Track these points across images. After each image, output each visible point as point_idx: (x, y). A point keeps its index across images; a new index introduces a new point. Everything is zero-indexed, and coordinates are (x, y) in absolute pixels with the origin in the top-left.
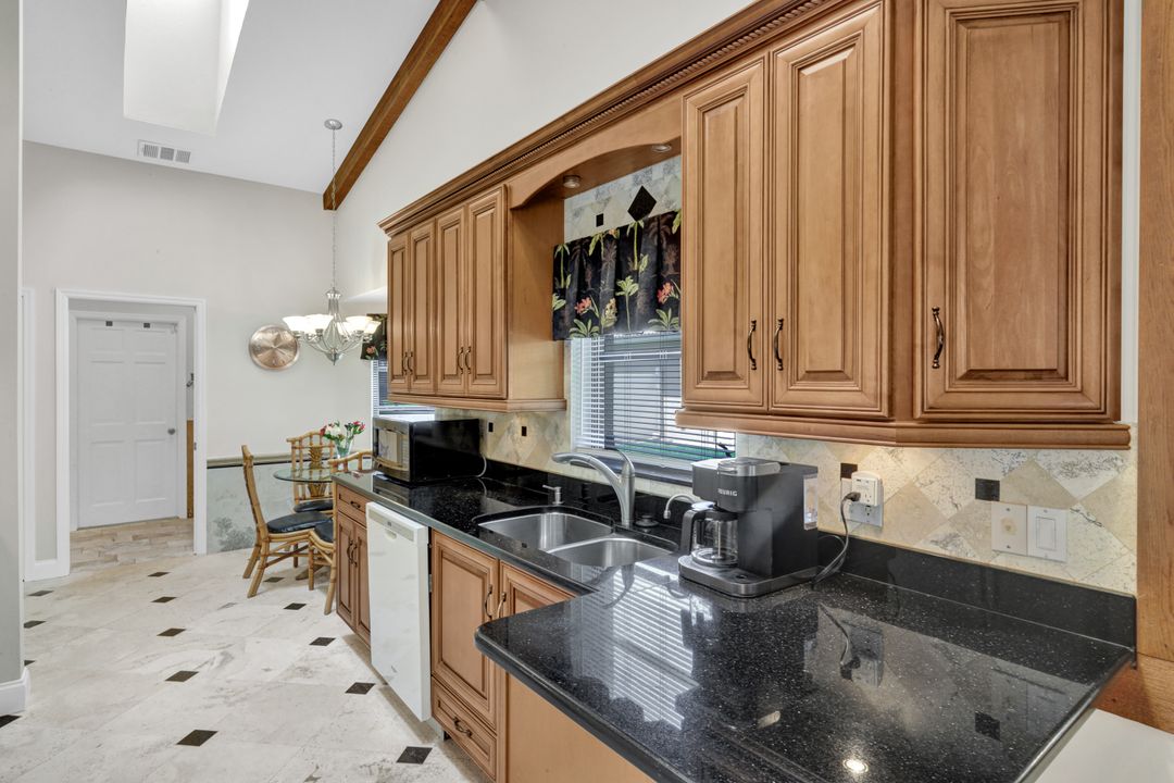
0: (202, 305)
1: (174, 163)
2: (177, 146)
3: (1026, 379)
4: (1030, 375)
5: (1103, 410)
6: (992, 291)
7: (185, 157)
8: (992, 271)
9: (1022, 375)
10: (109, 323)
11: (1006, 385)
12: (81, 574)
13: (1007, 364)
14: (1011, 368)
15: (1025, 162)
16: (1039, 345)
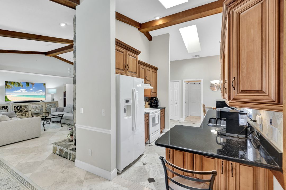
0: (202, 80)
1: (198, 57)
2: (197, 54)
3: (255, 92)
4: (256, 91)
5: (274, 101)
6: (246, 72)
7: (199, 56)
8: (246, 68)
9: (254, 91)
10: (194, 84)
11: (250, 94)
12: (185, 121)
13: (249, 89)
14: (250, 90)
15: (253, 40)
16: (257, 84)
